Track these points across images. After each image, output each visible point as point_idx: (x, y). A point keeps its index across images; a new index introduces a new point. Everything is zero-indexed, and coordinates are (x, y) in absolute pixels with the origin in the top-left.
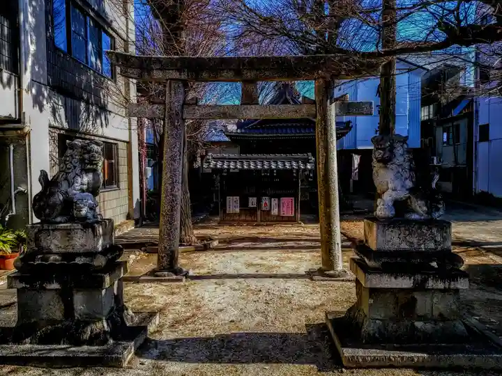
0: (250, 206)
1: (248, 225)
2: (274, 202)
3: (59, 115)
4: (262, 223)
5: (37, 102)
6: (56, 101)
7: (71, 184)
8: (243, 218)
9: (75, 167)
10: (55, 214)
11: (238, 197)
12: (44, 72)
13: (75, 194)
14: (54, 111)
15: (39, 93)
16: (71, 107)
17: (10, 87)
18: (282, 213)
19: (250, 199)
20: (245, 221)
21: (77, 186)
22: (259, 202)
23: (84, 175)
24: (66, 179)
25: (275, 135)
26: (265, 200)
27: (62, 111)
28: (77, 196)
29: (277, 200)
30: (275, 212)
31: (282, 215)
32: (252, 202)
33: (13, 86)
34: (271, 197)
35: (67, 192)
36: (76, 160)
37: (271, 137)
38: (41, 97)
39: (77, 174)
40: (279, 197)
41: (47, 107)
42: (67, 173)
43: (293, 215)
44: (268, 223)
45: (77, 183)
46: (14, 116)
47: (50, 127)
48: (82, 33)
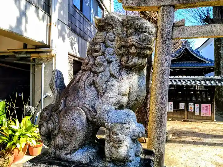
0: (180, 108)
1: (178, 120)
2: (197, 106)
3: (75, 48)
4: (188, 120)
5: (61, 34)
6: (73, 38)
7: (100, 94)
8: (175, 116)
9: (109, 62)
10: (71, 147)
11: (172, 103)
12: (66, 16)
13: (108, 112)
14: (72, 45)
15: (63, 29)
16: (81, 43)
17: (44, 21)
18: (202, 114)
19: (180, 104)
20: (177, 118)
21: (113, 96)
22: (186, 106)
23: (124, 77)
24: (93, 83)
25: (180, 68)
26: (191, 106)
27: (76, 45)
28: (111, 115)
29: (199, 105)
30: (197, 113)
31: (202, 115)
32: (182, 106)
33: (45, 21)
34: (195, 103)
35: (93, 107)
36: (111, 50)
37: (177, 69)
38: (64, 33)
39: (112, 75)
40: (200, 103)
41: (68, 40)
42: (94, 73)
43: (210, 116)
44: (192, 120)
45: (112, 91)
46: (45, 42)
47: (69, 54)
48: (89, 3)
